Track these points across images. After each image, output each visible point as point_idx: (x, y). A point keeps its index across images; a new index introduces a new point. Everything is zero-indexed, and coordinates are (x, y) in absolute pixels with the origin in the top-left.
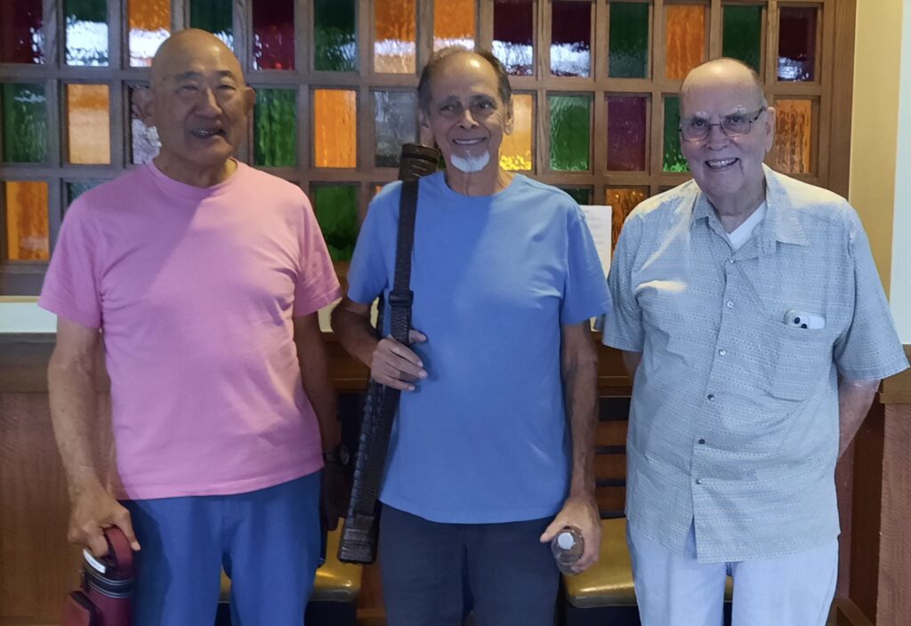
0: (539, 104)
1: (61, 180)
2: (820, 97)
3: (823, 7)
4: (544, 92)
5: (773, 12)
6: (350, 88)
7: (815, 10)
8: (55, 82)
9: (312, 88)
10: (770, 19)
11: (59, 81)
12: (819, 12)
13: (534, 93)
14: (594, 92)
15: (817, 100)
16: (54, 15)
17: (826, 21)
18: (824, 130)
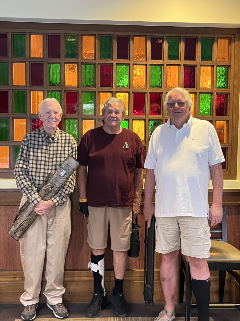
0: (146, 123)
1: (13, 146)
2: (229, 120)
3: (229, 94)
4: (148, 120)
5: (215, 96)
6: (93, 119)
7: (227, 95)
8: (12, 118)
9: (82, 119)
10: (214, 98)
11: (13, 118)
12: (228, 96)
13: (145, 120)
14: (162, 120)
15: (228, 121)
16: (12, 99)
17: (230, 98)
18: (230, 130)
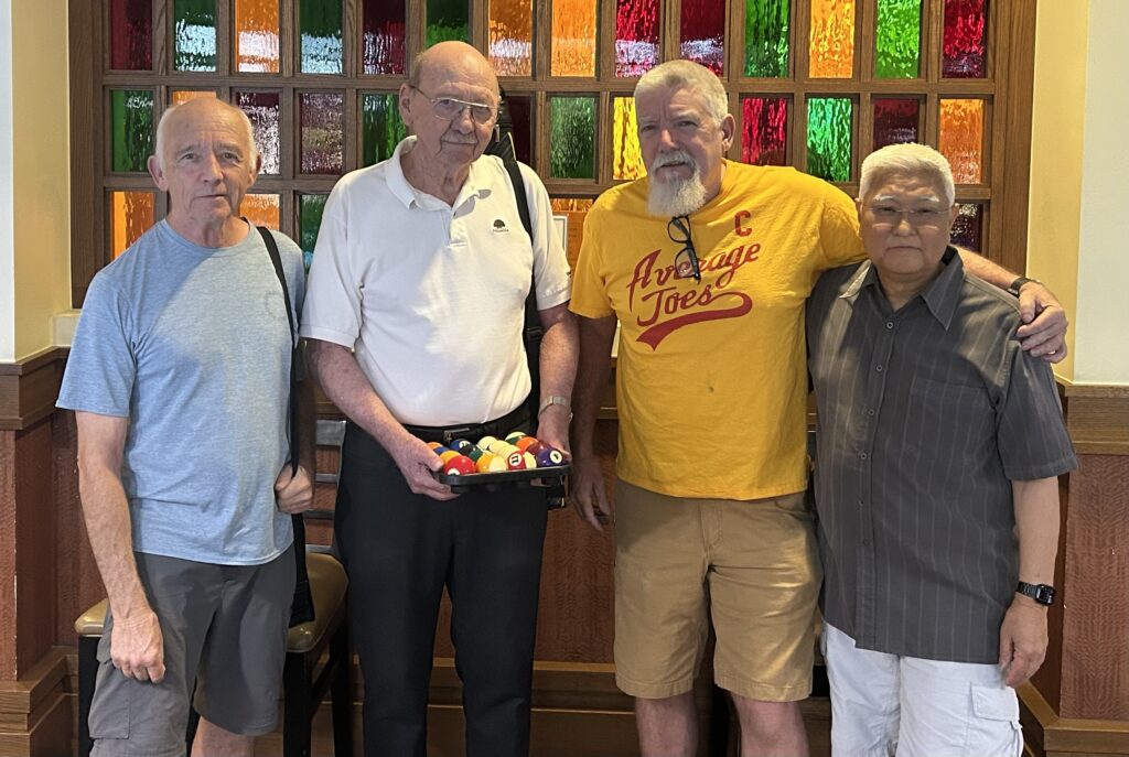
2: (993, 96)
8: (163, 88)
11: (167, 87)
15: (989, 100)
18: (998, 133)
